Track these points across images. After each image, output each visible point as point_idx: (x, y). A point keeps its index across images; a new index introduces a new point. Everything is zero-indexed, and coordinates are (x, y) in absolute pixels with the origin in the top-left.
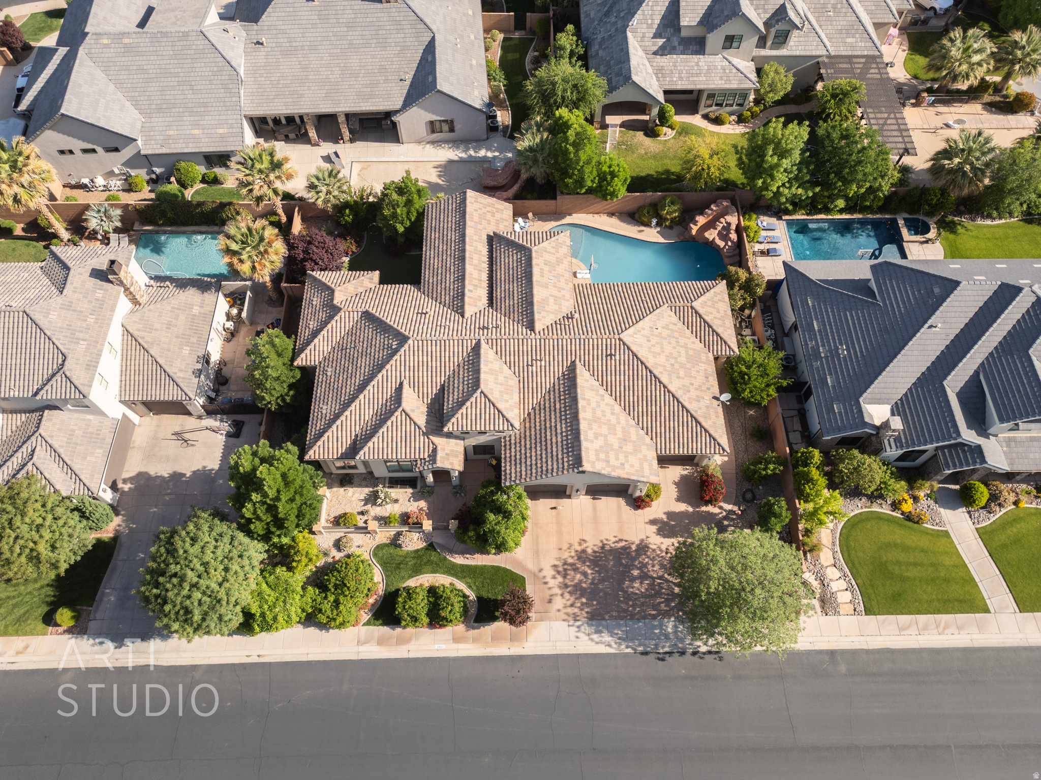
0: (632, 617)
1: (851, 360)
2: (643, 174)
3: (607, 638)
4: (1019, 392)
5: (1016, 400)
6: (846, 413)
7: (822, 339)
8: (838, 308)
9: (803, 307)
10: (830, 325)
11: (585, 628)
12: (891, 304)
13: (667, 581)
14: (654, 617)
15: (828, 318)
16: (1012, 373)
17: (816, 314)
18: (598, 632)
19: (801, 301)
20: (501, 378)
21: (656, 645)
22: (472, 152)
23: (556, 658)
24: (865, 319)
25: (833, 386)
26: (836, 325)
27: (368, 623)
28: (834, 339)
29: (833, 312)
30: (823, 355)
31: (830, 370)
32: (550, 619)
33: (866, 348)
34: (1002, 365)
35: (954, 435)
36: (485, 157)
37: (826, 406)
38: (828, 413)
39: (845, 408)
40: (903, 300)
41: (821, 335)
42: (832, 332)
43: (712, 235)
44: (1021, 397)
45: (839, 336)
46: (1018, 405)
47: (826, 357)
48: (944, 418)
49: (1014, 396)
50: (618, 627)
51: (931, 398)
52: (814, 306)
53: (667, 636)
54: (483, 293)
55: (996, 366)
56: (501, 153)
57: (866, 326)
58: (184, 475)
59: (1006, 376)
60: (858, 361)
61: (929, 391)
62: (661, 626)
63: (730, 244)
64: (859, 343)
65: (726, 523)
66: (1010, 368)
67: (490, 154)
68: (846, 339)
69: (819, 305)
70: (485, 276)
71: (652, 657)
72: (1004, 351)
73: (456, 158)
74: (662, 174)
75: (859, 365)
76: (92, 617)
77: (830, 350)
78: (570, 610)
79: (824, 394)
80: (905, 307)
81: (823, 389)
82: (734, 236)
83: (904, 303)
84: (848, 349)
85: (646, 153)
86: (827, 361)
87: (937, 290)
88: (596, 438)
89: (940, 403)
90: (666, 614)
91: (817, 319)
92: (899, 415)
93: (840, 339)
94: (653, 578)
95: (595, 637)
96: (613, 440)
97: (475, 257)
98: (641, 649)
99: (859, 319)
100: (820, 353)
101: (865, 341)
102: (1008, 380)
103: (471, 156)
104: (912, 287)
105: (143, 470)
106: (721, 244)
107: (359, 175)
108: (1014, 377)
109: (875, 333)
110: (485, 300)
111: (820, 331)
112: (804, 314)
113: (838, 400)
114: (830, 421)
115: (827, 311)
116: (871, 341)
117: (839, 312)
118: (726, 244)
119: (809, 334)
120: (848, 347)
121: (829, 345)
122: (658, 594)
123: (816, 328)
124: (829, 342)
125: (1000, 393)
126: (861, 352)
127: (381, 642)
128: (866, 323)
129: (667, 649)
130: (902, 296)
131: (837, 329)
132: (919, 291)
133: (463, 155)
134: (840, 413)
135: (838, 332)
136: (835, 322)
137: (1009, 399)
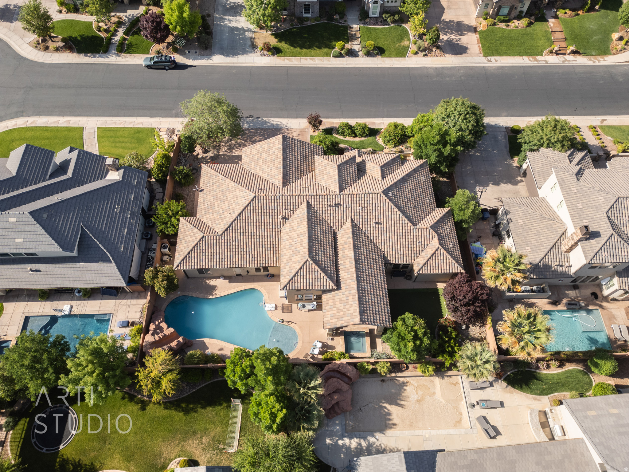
0: (262, 129)
1: (115, 201)
2: (209, 409)
3: (274, 123)
4: (35, 160)
5: (40, 157)
6: (131, 178)
7: (126, 222)
8: (108, 235)
9: (128, 247)
10: (117, 227)
11: (282, 126)
12: (75, 221)
13: (244, 140)
14: (252, 129)
15: (116, 232)
16: (32, 170)
17: (122, 238)
18: (277, 125)
19: (127, 252)
20: (326, 177)
21: (253, 120)
22: (364, 444)
23: (297, 117)
24: (96, 220)
25: (132, 193)
26: (114, 226)
27: (381, 129)
28: (119, 218)
29: (112, 235)
30: (130, 212)
31: (130, 203)
32: (299, 129)
33: (104, 204)
34: (33, 176)
35: (82, 152)
36: (351, 438)
37: (140, 186)
38: (141, 182)
39: (131, 180)
40: (68, 220)
41: (125, 224)
42: (118, 223)
43: (168, 331)
44: (36, 157)
45: (115, 219)
46: (40, 155)
47: (128, 210)
48: (81, 162)
49: (39, 159)
50: (268, 126)
51: (82, 173)
52: (121, 244)
53: (247, 123)
54: (341, 241)
55: (37, 177)
56: (337, 444)
57: (97, 216)
58: (493, 184)
59: (35, 170)
60: (112, 199)
61: (81, 177)
62: (250, 126)
63: (157, 323)
64: (106, 209)
65: (209, 160)
66: (31, 172)
67: (347, 441)
68: (112, 215)
69: (117, 243)
70: (340, 254)
71: (255, 117)
72: (28, 182)
73: (378, 435)
74: (192, 409)
75: (113, 197)
76: (506, 133)
77: (124, 213)
78: (290, 132)
79: (139, 192)
80: (69, 215)
81: (138, 195)
82: (152, 327)
83: (68, 218)
84: (114, 208)
85: (201, 437)
86: (129, 208)
87: (45, 216)
88: (274, 152)
89: (79, 169)
90: (246, 130)
91: (123, 235)
92: (105, 164)
93: (116, 216)
94: (250, 141)
95: (279, 123)
96: (264, 155)
97: (348, 265)
98: (259, 119)
99: (99, 222)
100: (131, 214)
101: (102, 208)
102: (36, 168)
103: (365, 438)
104: (58, 226)
105: (516, 186)
106: (164, 325)
107: (461, 414)
108: (33, 168)
109: (95, 209)
110: (339, 236)
111: (125, 227)
112: (129, 242)
113: (133, 186)
114: (141, 178)
115: (115, 237)
116: (99, 207)
117: (108, 233)
118: (159, 323)
119: (132, 228)
120: (114, 210)
121: (123, 216)
122: (248, 136)
123: (126, 229)
124: (123, 218)
125: (45, 164)
126: (107, 203)
127: (374, 123)
128: (96, 218)
129: (248, 119)
130: (67, 223)
131: (114, 223)
132: (55, 221)
133: (372, 440)
134: (135, 179)
135: (115, 221)
136: (113, 228)
137: (43, 160)
